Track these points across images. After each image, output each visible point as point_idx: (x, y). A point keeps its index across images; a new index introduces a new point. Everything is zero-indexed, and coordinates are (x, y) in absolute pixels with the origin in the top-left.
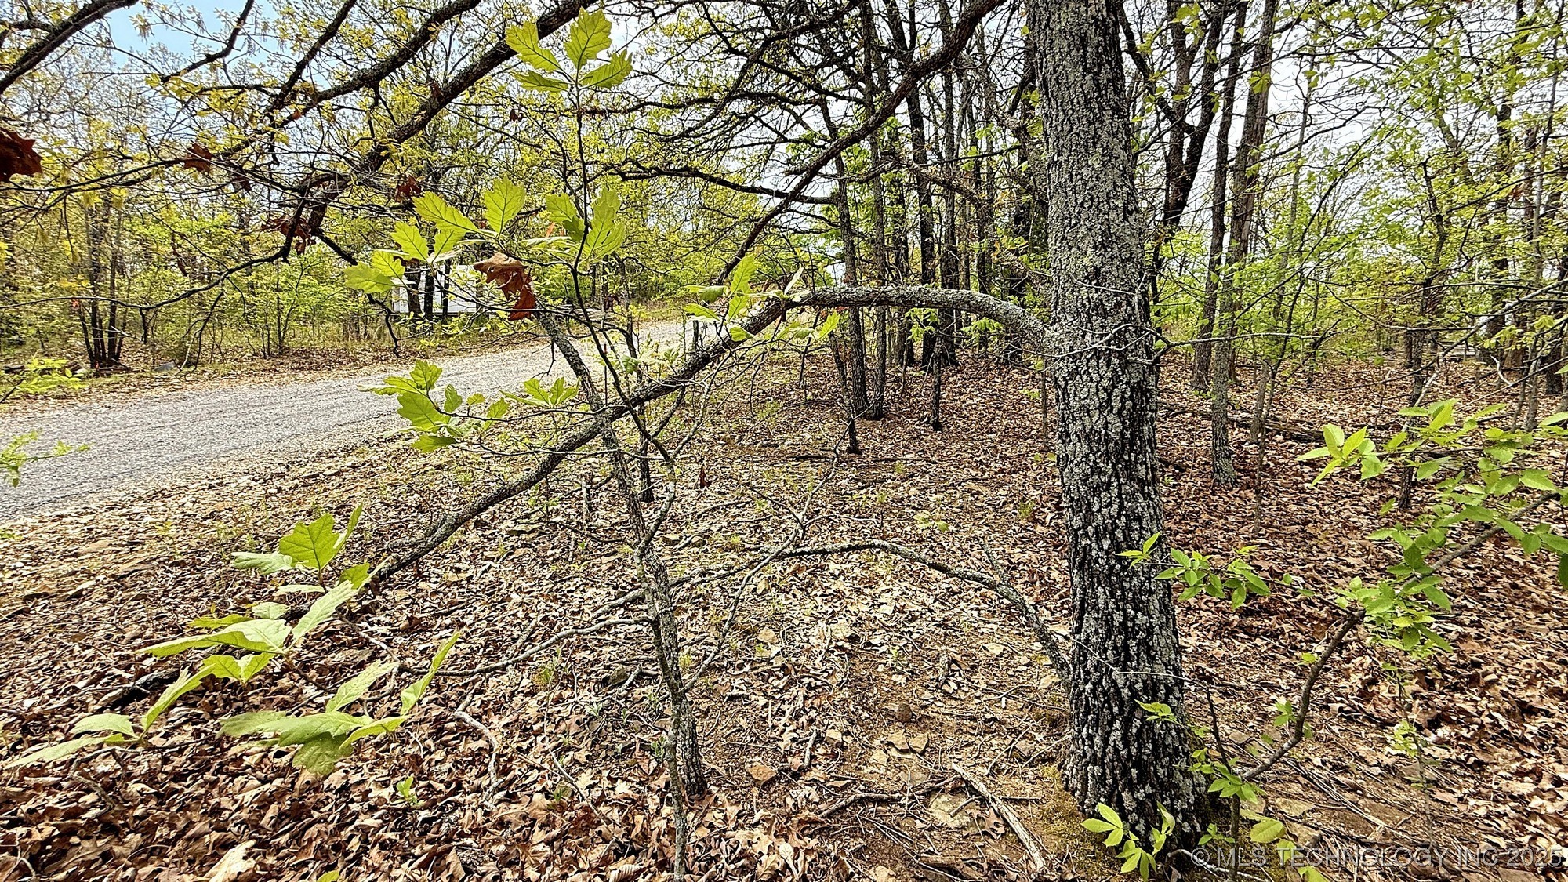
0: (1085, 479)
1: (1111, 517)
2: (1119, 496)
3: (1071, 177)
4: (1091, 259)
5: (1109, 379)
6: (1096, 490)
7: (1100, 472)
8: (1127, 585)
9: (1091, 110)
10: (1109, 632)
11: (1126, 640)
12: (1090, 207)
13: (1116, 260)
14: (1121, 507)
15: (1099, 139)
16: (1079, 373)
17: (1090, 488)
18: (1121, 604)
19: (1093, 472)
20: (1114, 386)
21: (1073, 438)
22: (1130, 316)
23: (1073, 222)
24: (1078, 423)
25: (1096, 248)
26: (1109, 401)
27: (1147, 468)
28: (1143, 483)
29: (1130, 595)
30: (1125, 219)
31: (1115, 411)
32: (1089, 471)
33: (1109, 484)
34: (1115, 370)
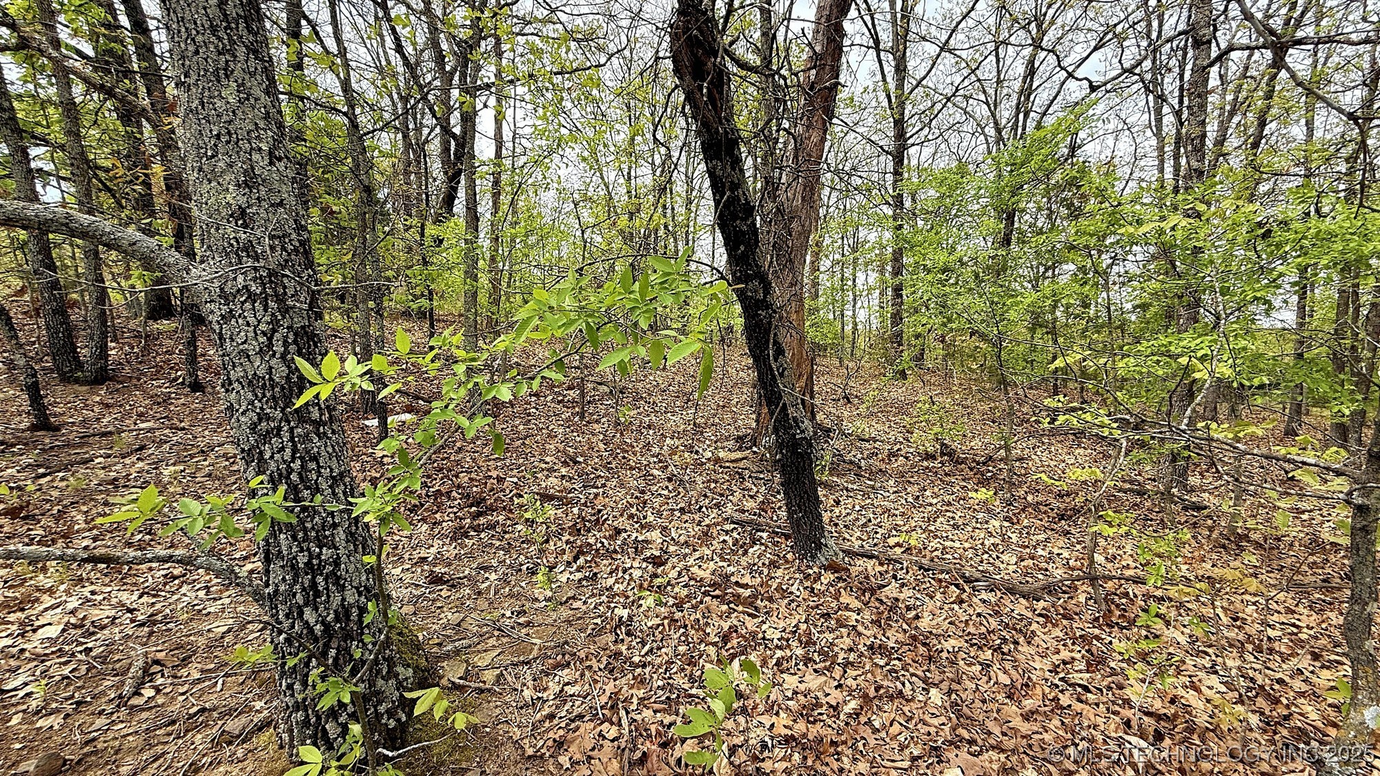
0: (253, 427)
1: (285, 461)
2: (292, 439)
3: (202, 104)
4: (234, 197)
5: (268, 323)
6: (266, 437)
7: (268, 419)
8: (309, 525)
9: (220, 39)
10: (296, 576)
11: (314, 578)
12: (228, 142)
13: (263, 203)
14: (295, 450)
15: (232, 72)
16: (234, 316)
17: (260, 436)
18: (305, 545)
19: (260, 420)
20: (274, 331)
21: (236, 385)
22: (286, 261)
23: (209, 153)
24: (239, 369)
25: (239, 186)
26: (270, 346)
27: (320, 409)
28: (317, 424)
29: (313, 534)
30: (271, 163)
31: (278, 355)
32: (255, 419)
33: (279, 429)
34: (273, 314)
